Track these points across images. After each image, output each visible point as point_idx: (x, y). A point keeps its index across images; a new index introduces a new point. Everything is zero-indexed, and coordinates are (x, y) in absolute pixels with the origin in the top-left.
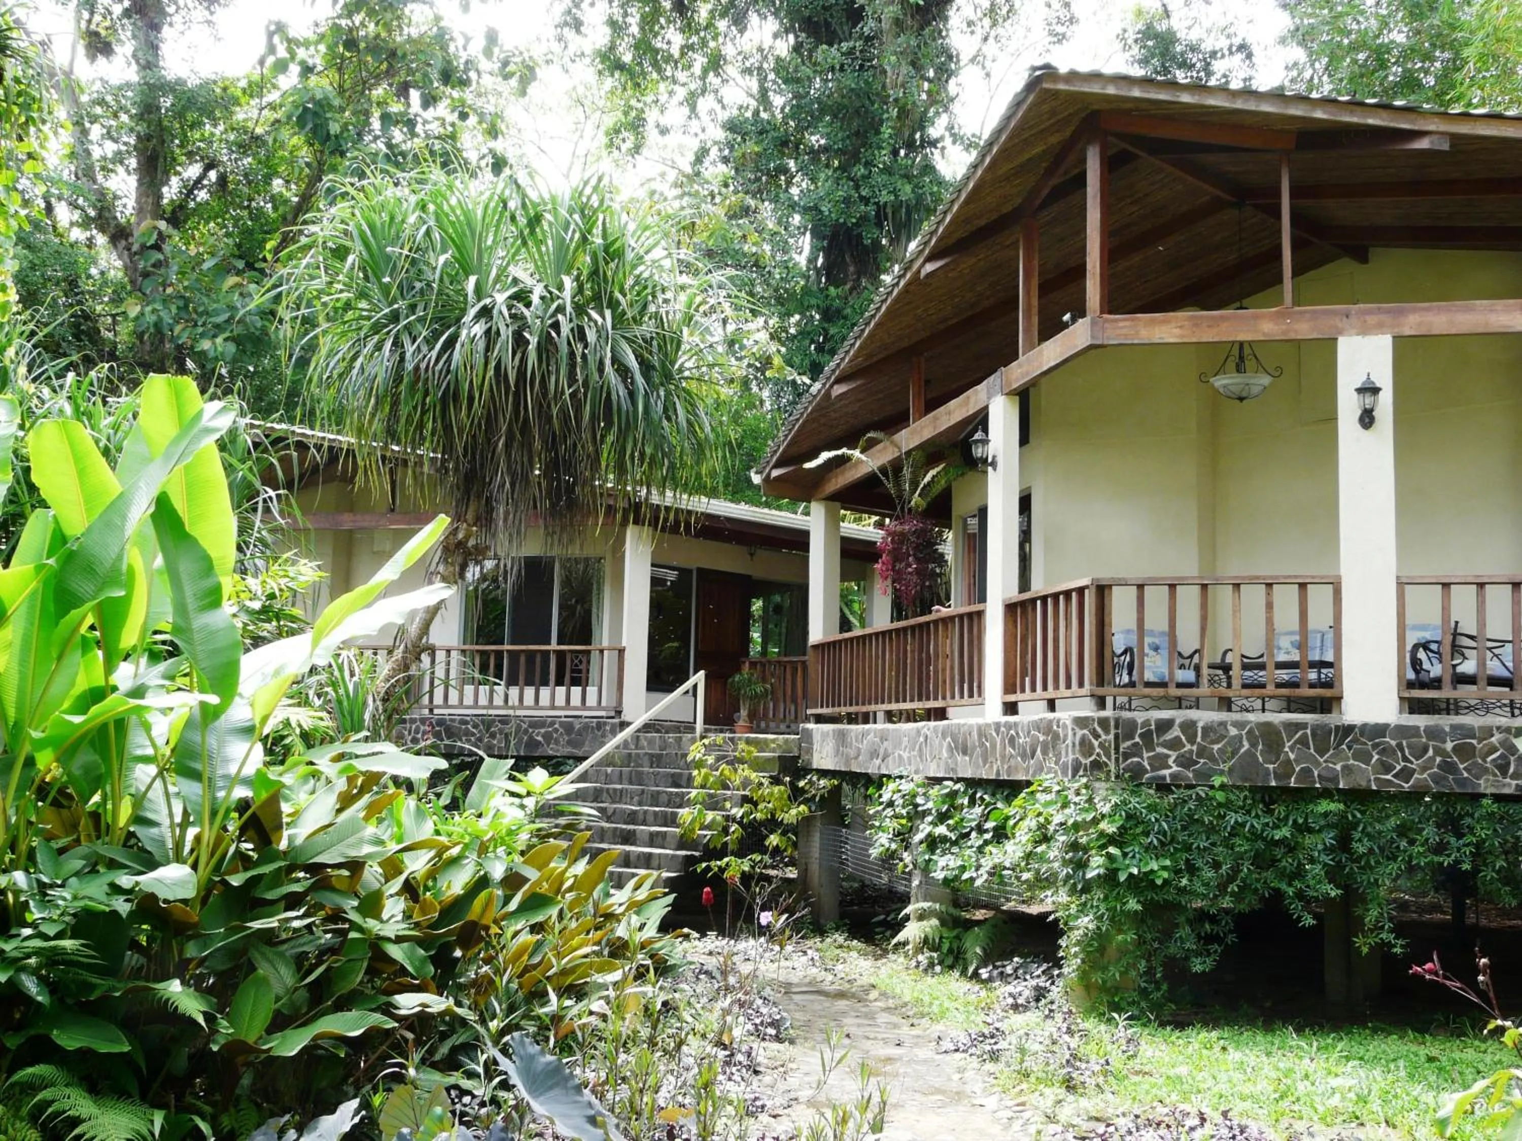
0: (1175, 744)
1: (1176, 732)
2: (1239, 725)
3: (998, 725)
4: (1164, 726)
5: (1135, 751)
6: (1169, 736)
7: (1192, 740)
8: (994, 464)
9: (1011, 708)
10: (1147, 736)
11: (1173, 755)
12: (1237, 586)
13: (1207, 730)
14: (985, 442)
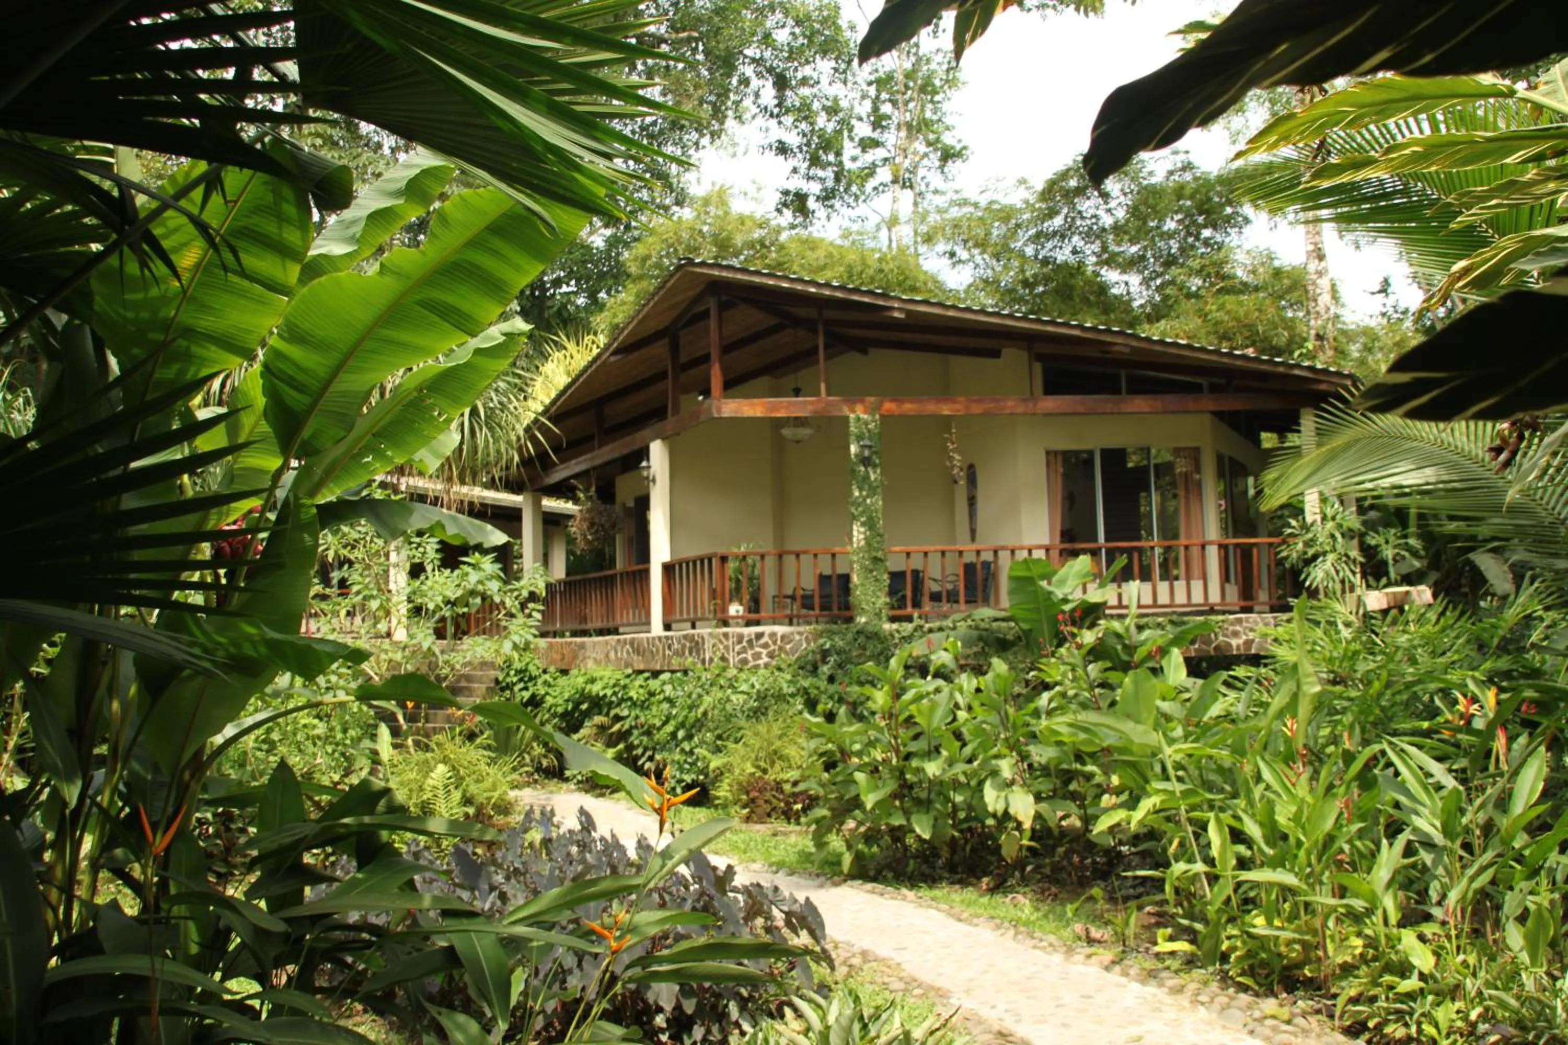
0: (765, 646)
1: (765, 639)
2: (800, 634)
3: (660, 638)
4: (759, 636)
5: (744, 650)
6: (762, 641)
7: (775, 643)
8: (654, 481)
9: (667, 627)
10: (750, 642)
11: (765, 652)
12: (798, 555)
13: (783, 637)
14: (649, 467)
